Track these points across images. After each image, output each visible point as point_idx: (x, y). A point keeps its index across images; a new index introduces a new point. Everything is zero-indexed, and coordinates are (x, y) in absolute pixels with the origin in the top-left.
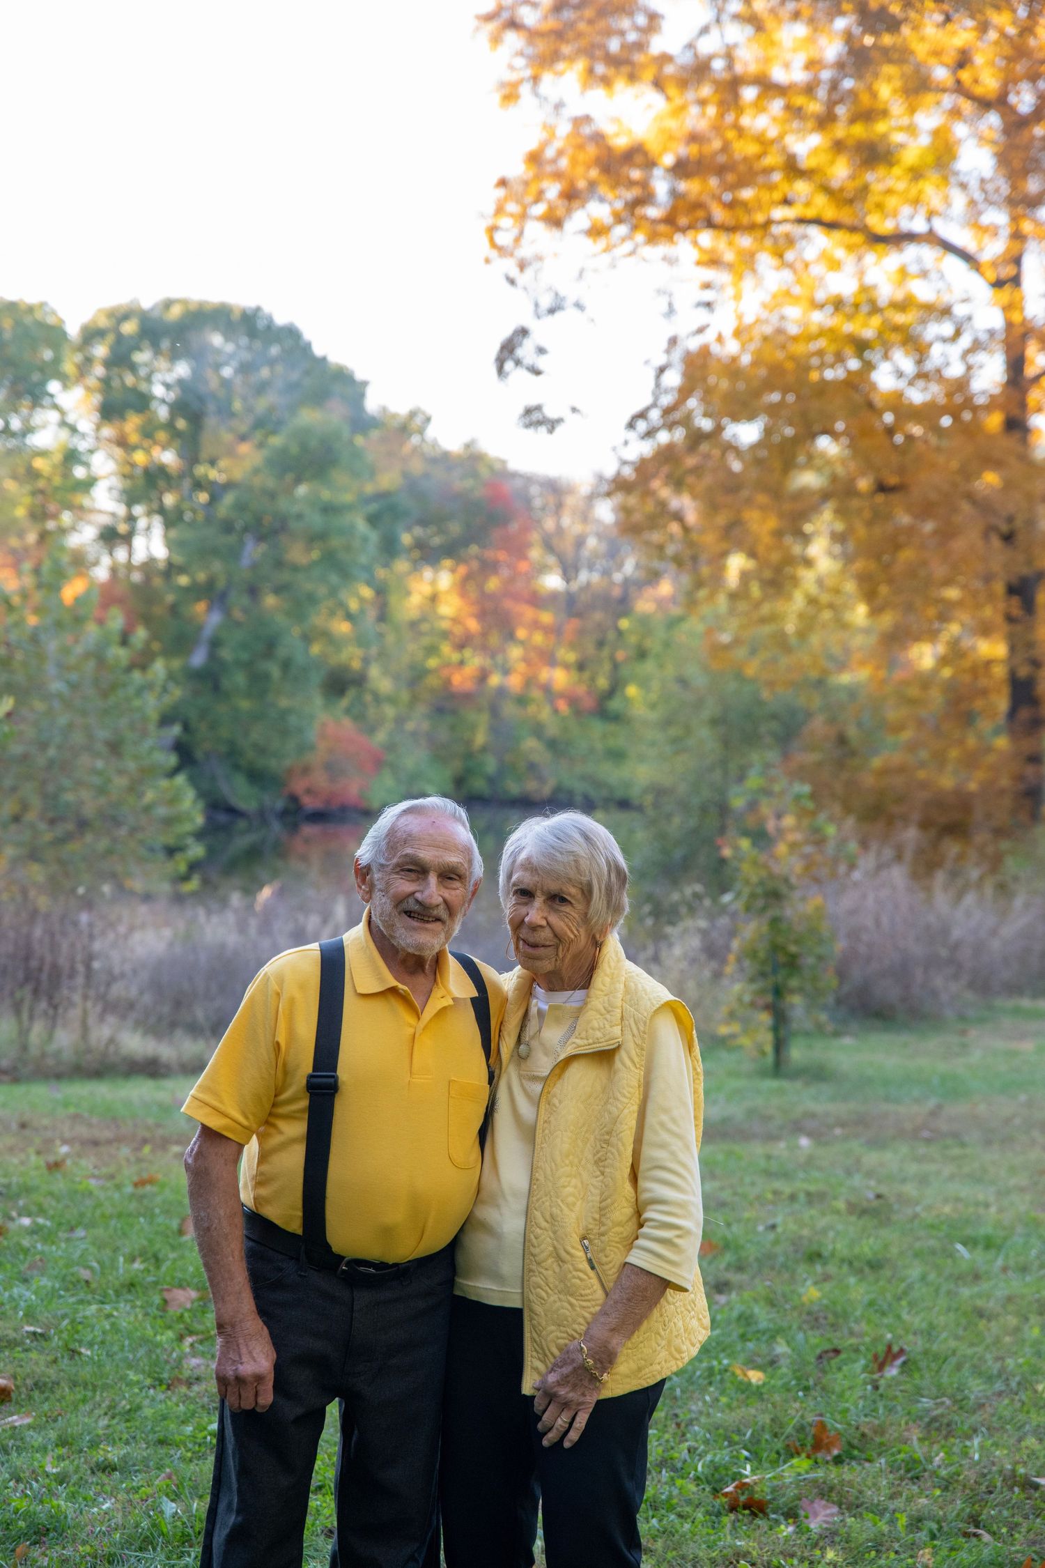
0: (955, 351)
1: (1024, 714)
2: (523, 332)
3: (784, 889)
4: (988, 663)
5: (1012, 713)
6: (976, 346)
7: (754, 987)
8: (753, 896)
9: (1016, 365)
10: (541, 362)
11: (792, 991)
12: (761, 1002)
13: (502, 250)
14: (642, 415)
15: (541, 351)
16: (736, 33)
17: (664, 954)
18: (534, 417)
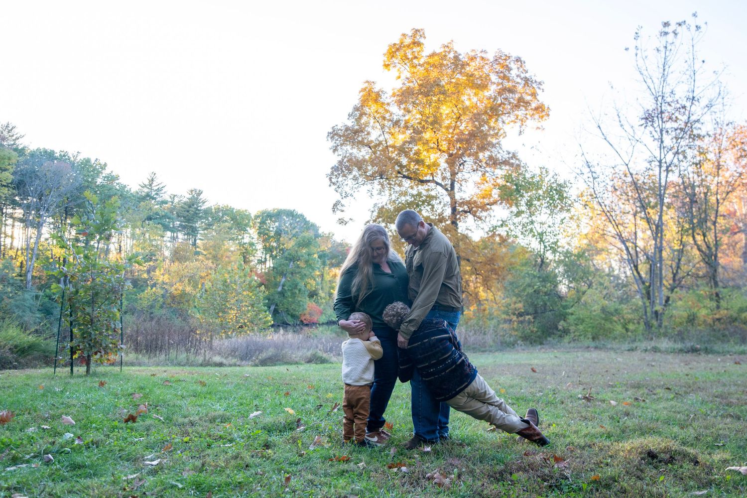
0: (440, 206)
2: (339, 202)
6: (445, 205)
9: (454, 210)
10: (343, 208)
13: (334, 184)
15: (343, 206)
16: (387, 136)
18: (342, 222)
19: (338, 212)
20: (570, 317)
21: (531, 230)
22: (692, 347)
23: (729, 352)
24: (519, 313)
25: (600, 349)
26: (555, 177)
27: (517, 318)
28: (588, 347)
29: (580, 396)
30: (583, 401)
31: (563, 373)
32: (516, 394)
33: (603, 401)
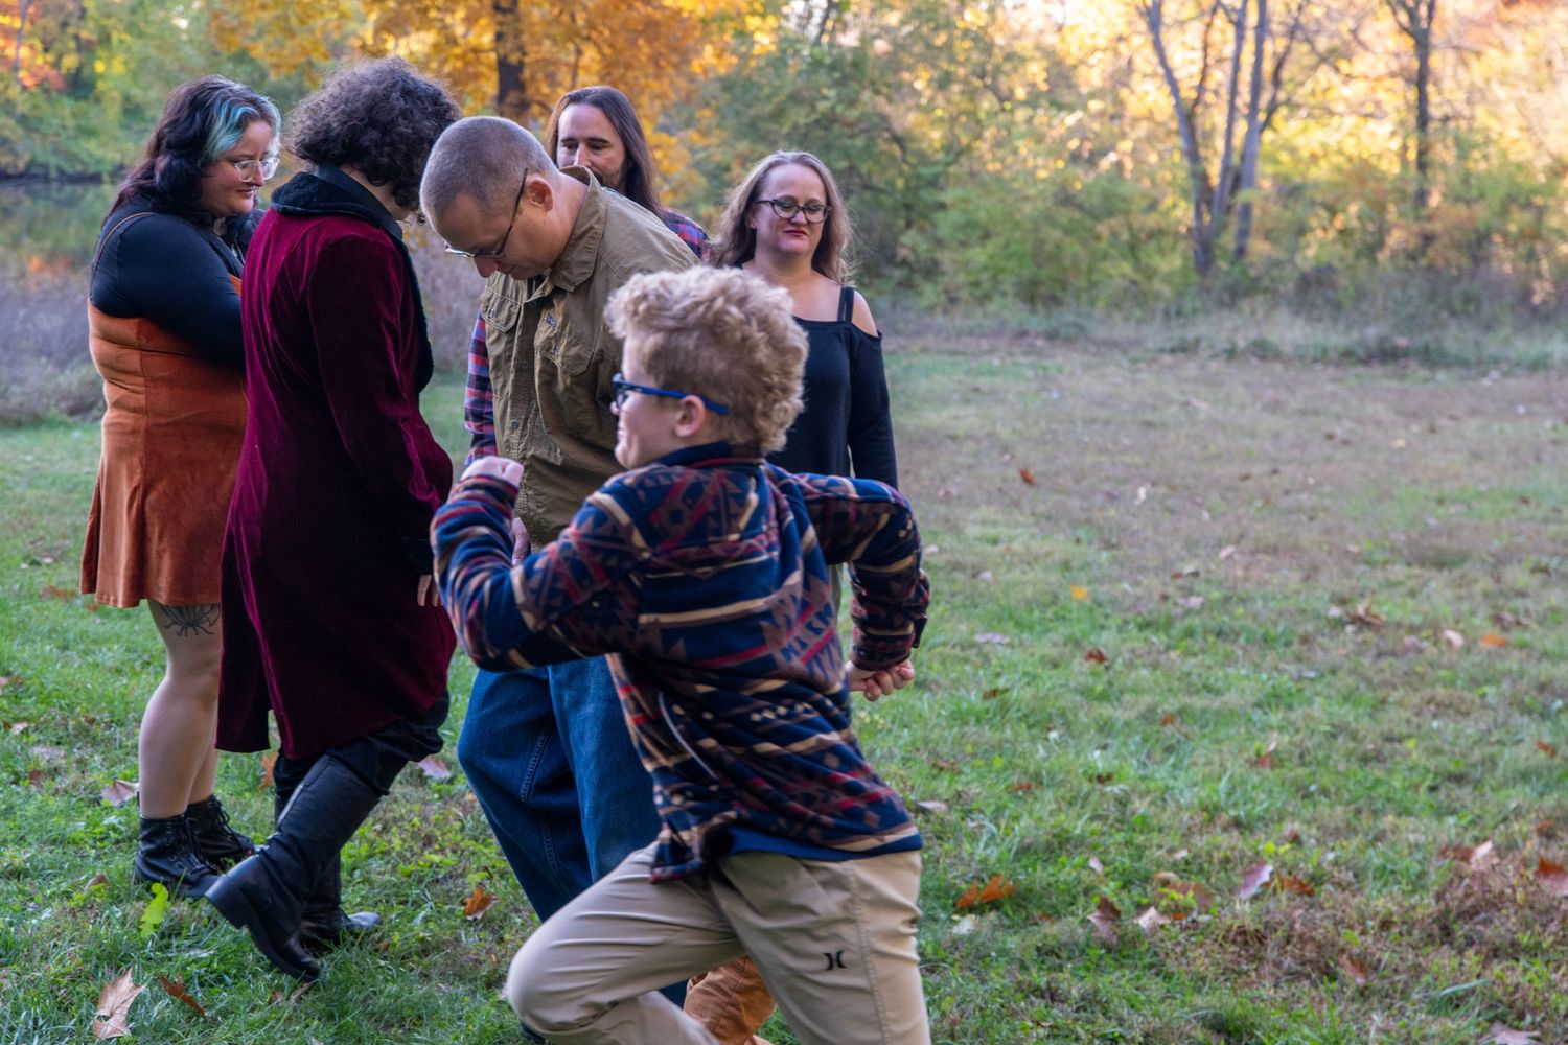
20: (939, 216)
22: (1382, 341)
23: (1497, 361)
25: (1070, 341)
28: (1023, 334)
29: (1335, 612)
30: (1350, 629)
31: (1142, 492)
32: (1128, 602)
33: (1413, 630)
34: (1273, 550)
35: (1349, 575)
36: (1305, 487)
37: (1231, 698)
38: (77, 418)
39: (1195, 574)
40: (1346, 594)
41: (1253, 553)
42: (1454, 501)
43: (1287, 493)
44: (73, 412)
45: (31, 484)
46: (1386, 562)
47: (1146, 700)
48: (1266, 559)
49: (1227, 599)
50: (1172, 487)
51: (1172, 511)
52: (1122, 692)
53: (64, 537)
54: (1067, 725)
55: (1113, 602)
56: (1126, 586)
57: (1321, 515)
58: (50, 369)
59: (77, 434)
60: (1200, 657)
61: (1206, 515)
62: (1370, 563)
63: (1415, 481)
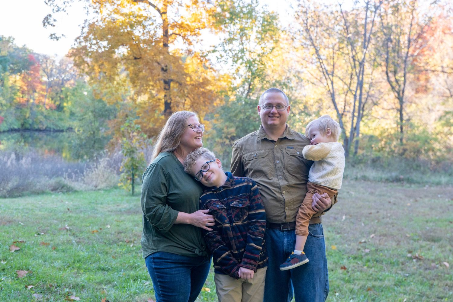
0: (152, 27)
1: (168, 111)
2: (50, 15)
3: (135, 151)
4: (159, 99)
5: (165, 111)
6: (157, 27)
7: (127, 174)
8: (127, 152)
9: (166, 32)
10: (54, 23)
11: (136, 175)
12: (129, 178)
14: (78, 38)
15: (55, 20)
17: (98, 166)
18: (53, 36)
19: (49, 26)
21: (242, 58)
22: (396, 176)
23: (427, 182)
24: (231, 138)
26: (264, 7)
27: (230, 141)
29: (409, 255)
30: (414, 260)
31: (344, 217)
32: (348, 251)
33: (433, 261)
34: (385, 235)
35: (409, 243)
36: (387, 217)
37: (386, 283)
38: (54, 192)
39: (365, 242)
40: (411, 250)
41: (380, 236)
42: (431, 222)
43: (383, 218)
44: (53, 190)
45: (40, 211)
46: (418, 240)
47: (362, 283)
48: (385, 238)
49: (377, 250)
50: (351, 216)
51: (353, 223)
52: (354, 280)
53: (48, 226)
54: (340, 291)
55: (344, 250)
56: (346, 246)
57: (396, 225)
58: (47, 179)
59: (53, 196)
60: (373, 269)
61: (363, 224)
62: (415, 240)
63: (418, 216)
